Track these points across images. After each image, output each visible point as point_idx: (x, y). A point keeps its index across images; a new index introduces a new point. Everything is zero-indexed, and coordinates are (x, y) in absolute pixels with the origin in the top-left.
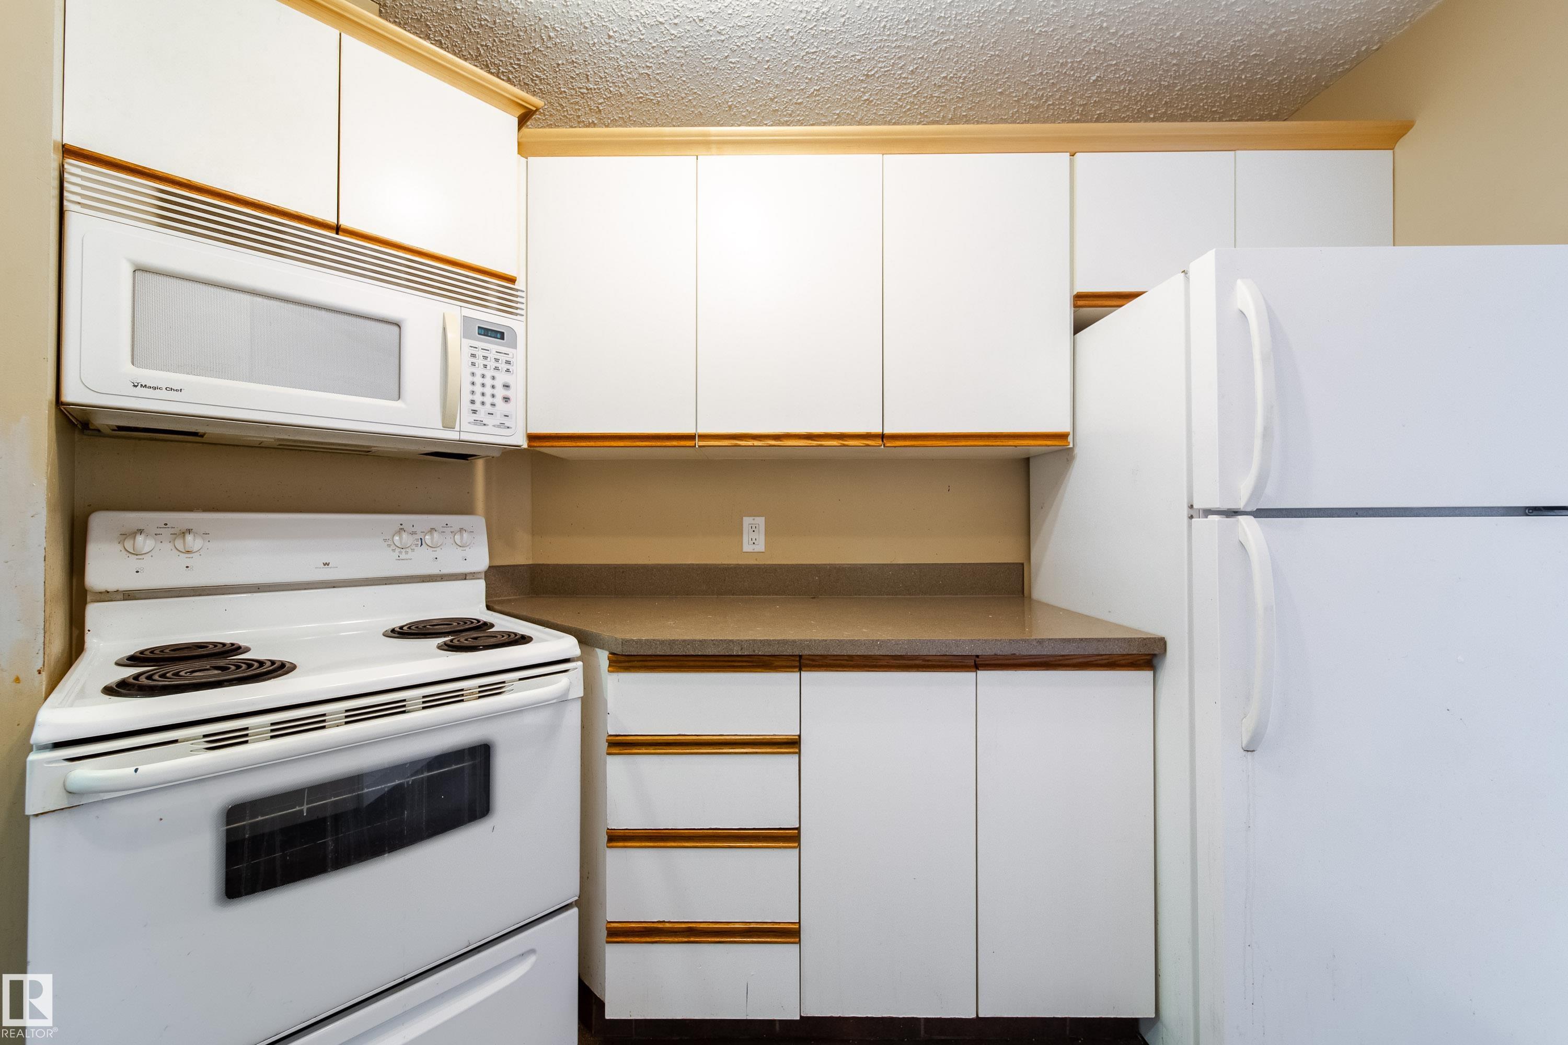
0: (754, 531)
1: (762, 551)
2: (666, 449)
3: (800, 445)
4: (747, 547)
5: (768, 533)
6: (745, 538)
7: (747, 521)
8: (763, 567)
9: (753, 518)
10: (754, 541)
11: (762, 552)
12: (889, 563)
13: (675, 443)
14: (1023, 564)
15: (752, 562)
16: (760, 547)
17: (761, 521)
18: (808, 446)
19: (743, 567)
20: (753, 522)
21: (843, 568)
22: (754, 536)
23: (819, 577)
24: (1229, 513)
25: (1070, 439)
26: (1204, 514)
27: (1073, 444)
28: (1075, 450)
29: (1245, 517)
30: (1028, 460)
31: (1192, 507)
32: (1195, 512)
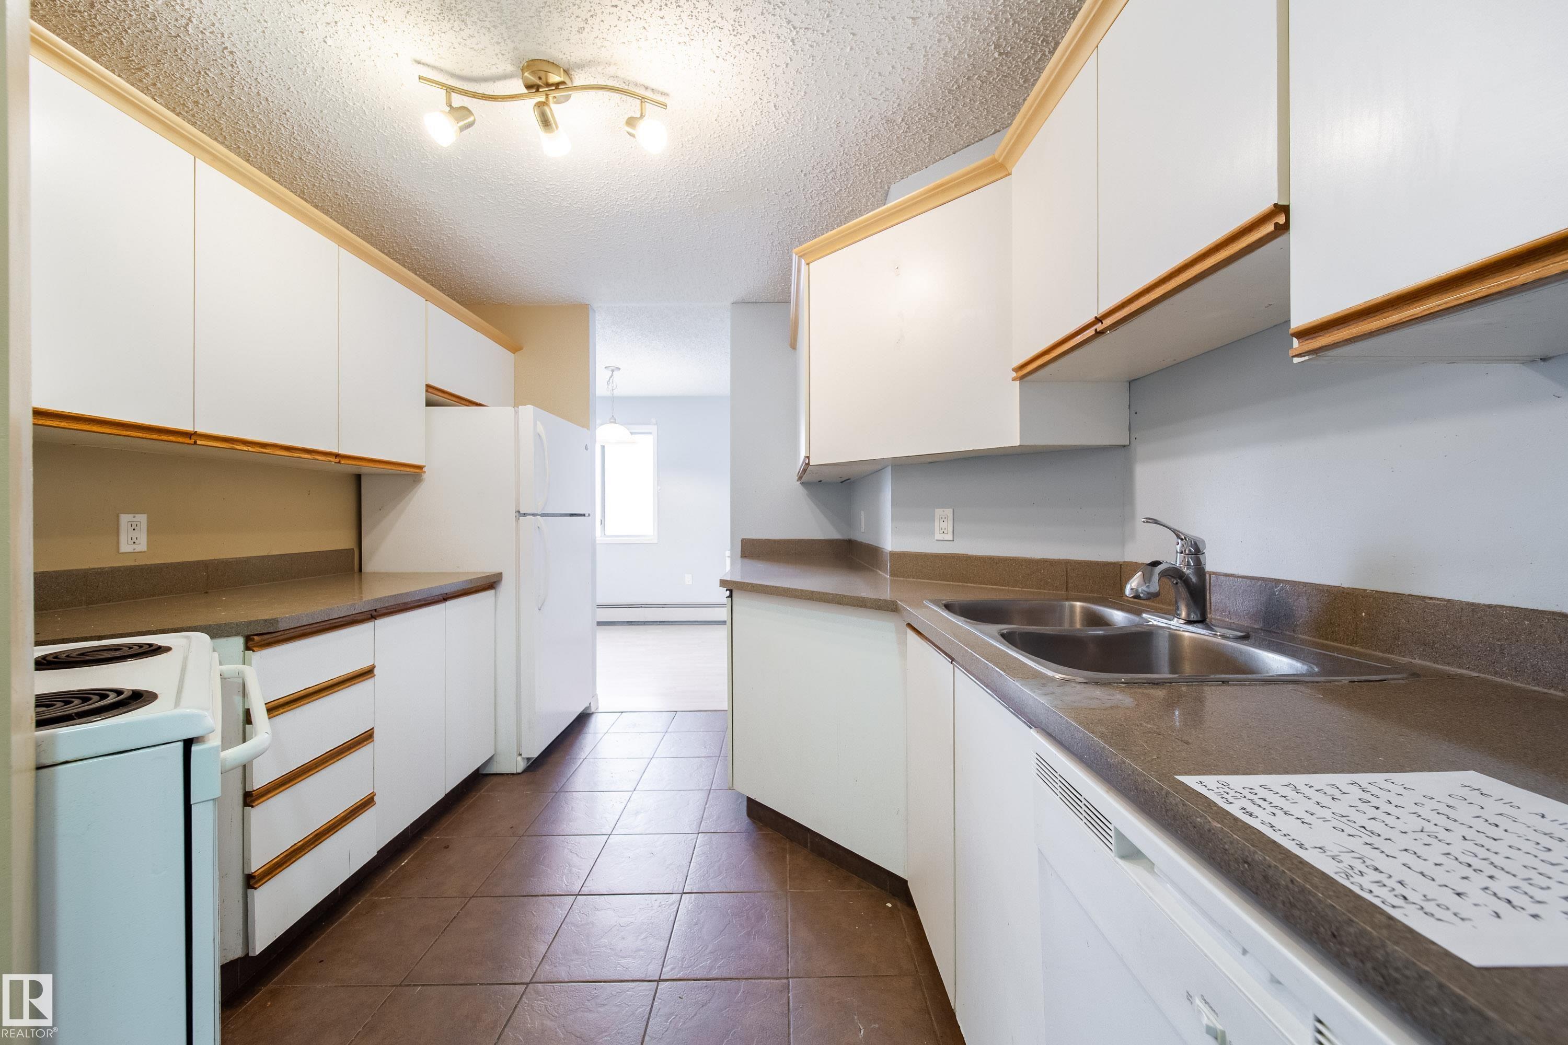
0: (134, 529)
1: (143, 550)
2: (162, 443)
3: (285, 455)
4: (125, 547)
5: (150, 532)
6: (123, 538)
7: (125, 519)
8: (147, 567)
9: (133, 515)
10: (134, 540)
11: (144, 552)
12: (266, 554)
13: (172, 438)
14: (353, 549)
15: (129, 563)
16: (142, 546)
17: (142, 519)
18: (291, 457)
19: (122, 569)
20: (134, 520)
21: (230, 562)
22: (134, 535)
23: (207, 573)
24: (534, 515)
25: (425, 469)
26: (525, 515)
27: (425, 472)
28: (425, 476)
29: (539, 517)
30: (358, 478)
31: (519, 512)
32: (520, 514)
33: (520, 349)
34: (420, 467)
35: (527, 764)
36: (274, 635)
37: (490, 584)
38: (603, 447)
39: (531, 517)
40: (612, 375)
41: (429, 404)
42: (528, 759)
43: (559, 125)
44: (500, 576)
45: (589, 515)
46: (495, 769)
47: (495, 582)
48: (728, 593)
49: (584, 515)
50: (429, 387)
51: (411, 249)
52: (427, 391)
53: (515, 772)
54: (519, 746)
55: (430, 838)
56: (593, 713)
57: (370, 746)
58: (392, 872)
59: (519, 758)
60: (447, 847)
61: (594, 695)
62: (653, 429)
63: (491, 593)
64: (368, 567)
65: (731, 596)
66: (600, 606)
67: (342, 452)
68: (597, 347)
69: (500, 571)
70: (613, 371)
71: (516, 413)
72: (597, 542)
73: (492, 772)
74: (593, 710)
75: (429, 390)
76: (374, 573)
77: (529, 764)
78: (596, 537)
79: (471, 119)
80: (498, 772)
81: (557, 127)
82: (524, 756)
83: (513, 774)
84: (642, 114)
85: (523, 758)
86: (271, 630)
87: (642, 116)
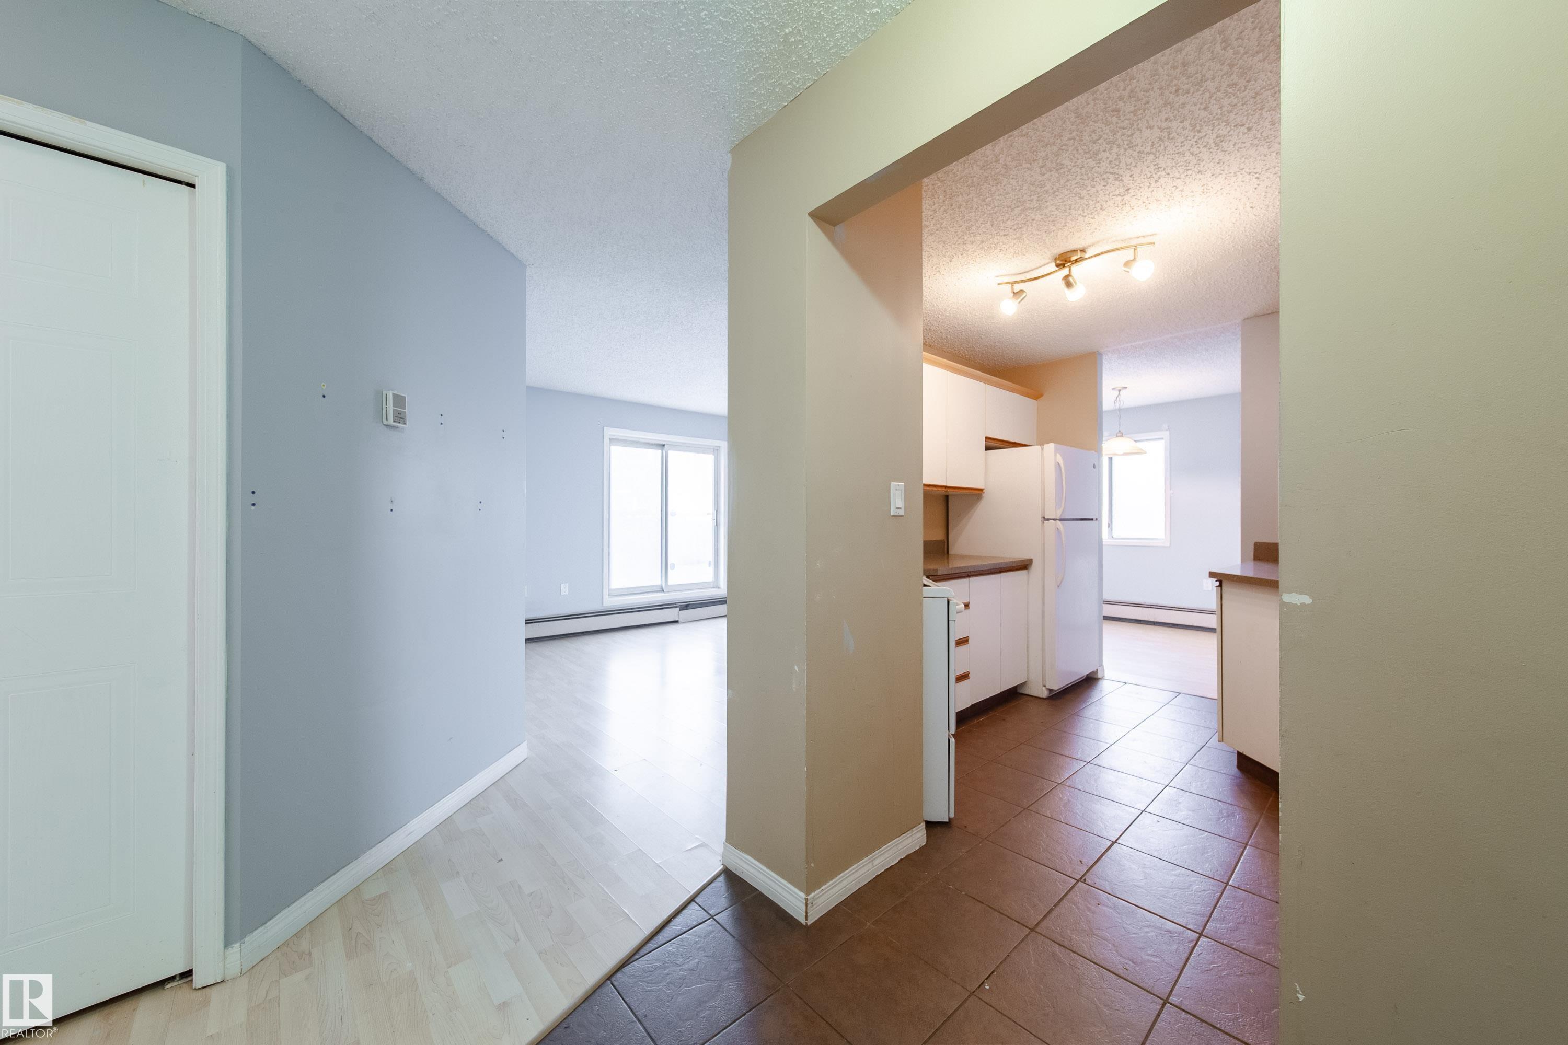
14: (944, 540)
24: (1054, 520)
25: (984, 491)
26: (1048, 520)
27: (984, 493)
28: (984, 495)
29: (1058, 521)
30: (947, 497)
31: (1044, 518)
32: (1045, 519)
33: (1041, 395)
34: (982, 490)
35: (1049, 694)
36: (936, 577)
37: (1024, 565)
38: (1111, 459)
39: (1052, 521)
40: (1119, 394)
41: (987, 448)
42: (1051, 690)
43: (1077, 282)
44: (1031, 561)
45: (1096, 520)
46: (1027, 691)
47: (1027, 565)
48: (1218, 583)
49: (1092, 520)
50: (987, 438)
51: (975, 351)
52: (986, 441)
53: (1041, 697)
54: (1044, 680)
55: (993, 714)
56: (1100, 679)
57: (967, 646)
58: (976, 721)
59: (1044, 688)
60: (1004, 720)
61: (1101, 665)
62: (1166, 434)
63: (1024, 572)
64: (951, 552)
65: (1220, 585)
66: (1106, 602)
67: (949, 485)
68: (1104, 375)
69: (1031, 558)
70: (1120, 391)
71: (1042, 449)
72: (1104, 543)
73: (1023, 693)
74: (1100, 676)
75: (987, 440)
76: (955, 555)
77: (1051, 695)
78: (1102, 539)
79: (1025, 294)
80: (1030, 694)
81: (1076, 283)
82: (1047, 687)
83: (1040, 698)
84: (1135, 258)
85: (1047, 689)
86: (935, 574)
87: (1134, 259)
